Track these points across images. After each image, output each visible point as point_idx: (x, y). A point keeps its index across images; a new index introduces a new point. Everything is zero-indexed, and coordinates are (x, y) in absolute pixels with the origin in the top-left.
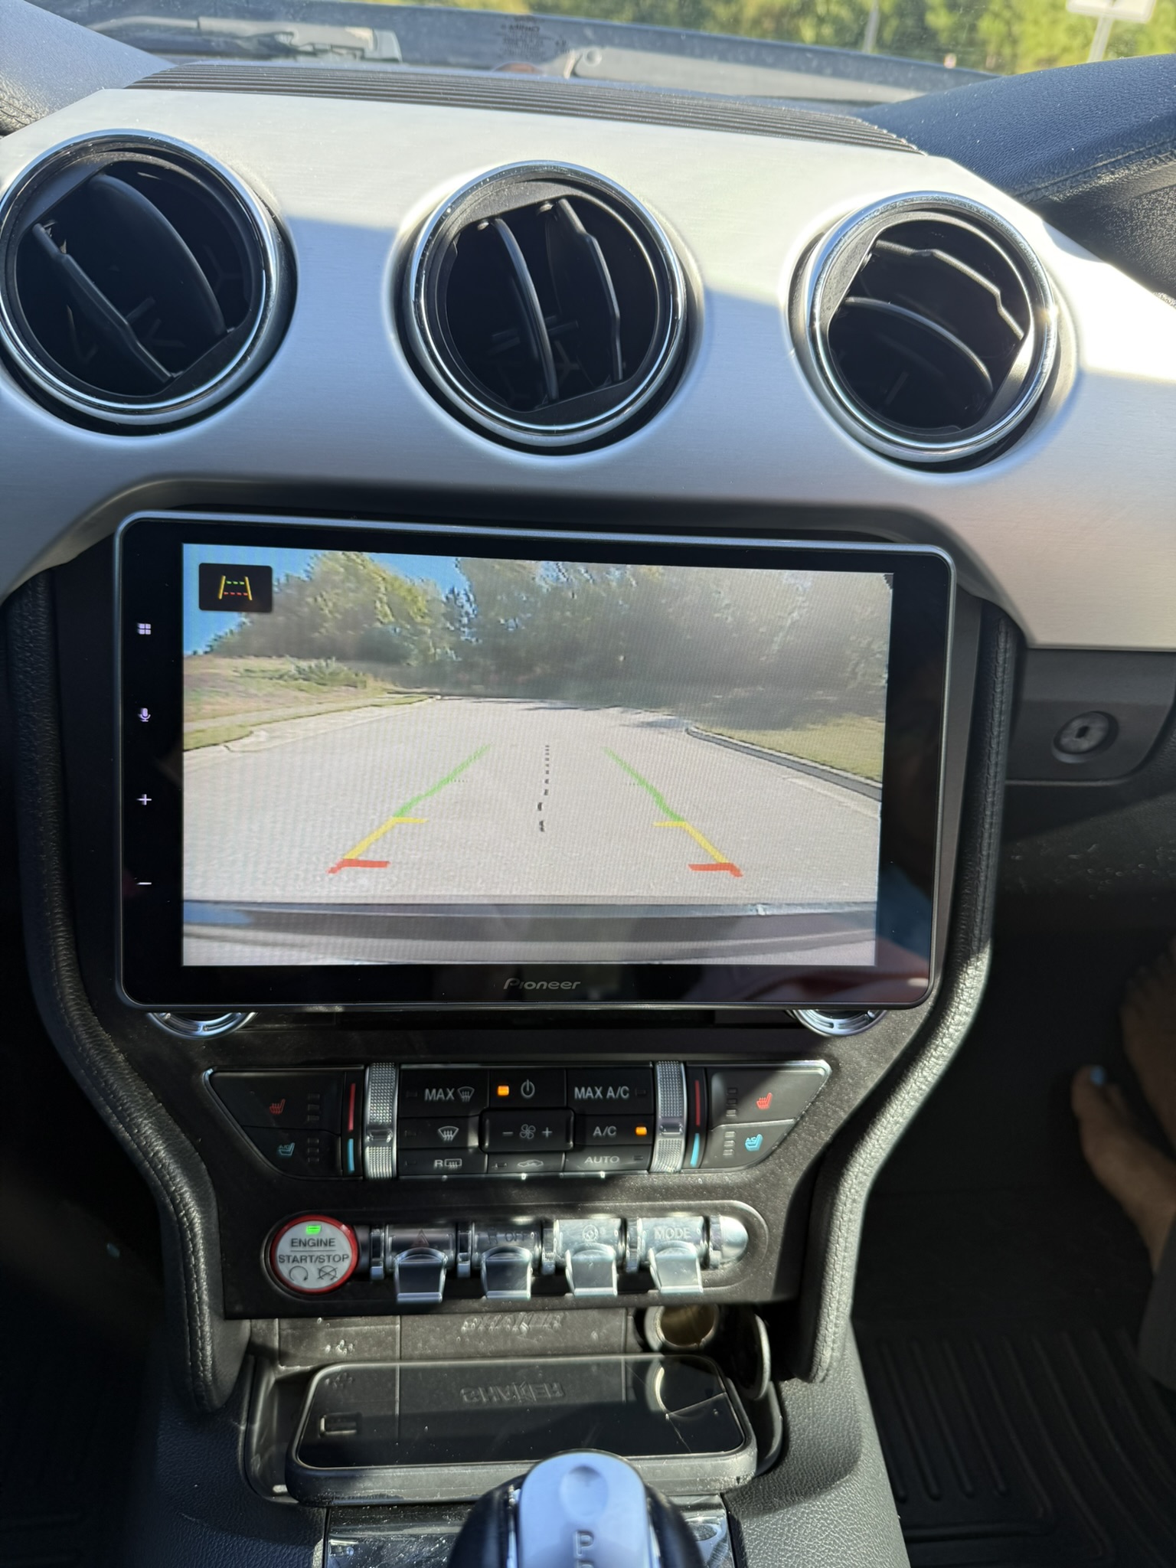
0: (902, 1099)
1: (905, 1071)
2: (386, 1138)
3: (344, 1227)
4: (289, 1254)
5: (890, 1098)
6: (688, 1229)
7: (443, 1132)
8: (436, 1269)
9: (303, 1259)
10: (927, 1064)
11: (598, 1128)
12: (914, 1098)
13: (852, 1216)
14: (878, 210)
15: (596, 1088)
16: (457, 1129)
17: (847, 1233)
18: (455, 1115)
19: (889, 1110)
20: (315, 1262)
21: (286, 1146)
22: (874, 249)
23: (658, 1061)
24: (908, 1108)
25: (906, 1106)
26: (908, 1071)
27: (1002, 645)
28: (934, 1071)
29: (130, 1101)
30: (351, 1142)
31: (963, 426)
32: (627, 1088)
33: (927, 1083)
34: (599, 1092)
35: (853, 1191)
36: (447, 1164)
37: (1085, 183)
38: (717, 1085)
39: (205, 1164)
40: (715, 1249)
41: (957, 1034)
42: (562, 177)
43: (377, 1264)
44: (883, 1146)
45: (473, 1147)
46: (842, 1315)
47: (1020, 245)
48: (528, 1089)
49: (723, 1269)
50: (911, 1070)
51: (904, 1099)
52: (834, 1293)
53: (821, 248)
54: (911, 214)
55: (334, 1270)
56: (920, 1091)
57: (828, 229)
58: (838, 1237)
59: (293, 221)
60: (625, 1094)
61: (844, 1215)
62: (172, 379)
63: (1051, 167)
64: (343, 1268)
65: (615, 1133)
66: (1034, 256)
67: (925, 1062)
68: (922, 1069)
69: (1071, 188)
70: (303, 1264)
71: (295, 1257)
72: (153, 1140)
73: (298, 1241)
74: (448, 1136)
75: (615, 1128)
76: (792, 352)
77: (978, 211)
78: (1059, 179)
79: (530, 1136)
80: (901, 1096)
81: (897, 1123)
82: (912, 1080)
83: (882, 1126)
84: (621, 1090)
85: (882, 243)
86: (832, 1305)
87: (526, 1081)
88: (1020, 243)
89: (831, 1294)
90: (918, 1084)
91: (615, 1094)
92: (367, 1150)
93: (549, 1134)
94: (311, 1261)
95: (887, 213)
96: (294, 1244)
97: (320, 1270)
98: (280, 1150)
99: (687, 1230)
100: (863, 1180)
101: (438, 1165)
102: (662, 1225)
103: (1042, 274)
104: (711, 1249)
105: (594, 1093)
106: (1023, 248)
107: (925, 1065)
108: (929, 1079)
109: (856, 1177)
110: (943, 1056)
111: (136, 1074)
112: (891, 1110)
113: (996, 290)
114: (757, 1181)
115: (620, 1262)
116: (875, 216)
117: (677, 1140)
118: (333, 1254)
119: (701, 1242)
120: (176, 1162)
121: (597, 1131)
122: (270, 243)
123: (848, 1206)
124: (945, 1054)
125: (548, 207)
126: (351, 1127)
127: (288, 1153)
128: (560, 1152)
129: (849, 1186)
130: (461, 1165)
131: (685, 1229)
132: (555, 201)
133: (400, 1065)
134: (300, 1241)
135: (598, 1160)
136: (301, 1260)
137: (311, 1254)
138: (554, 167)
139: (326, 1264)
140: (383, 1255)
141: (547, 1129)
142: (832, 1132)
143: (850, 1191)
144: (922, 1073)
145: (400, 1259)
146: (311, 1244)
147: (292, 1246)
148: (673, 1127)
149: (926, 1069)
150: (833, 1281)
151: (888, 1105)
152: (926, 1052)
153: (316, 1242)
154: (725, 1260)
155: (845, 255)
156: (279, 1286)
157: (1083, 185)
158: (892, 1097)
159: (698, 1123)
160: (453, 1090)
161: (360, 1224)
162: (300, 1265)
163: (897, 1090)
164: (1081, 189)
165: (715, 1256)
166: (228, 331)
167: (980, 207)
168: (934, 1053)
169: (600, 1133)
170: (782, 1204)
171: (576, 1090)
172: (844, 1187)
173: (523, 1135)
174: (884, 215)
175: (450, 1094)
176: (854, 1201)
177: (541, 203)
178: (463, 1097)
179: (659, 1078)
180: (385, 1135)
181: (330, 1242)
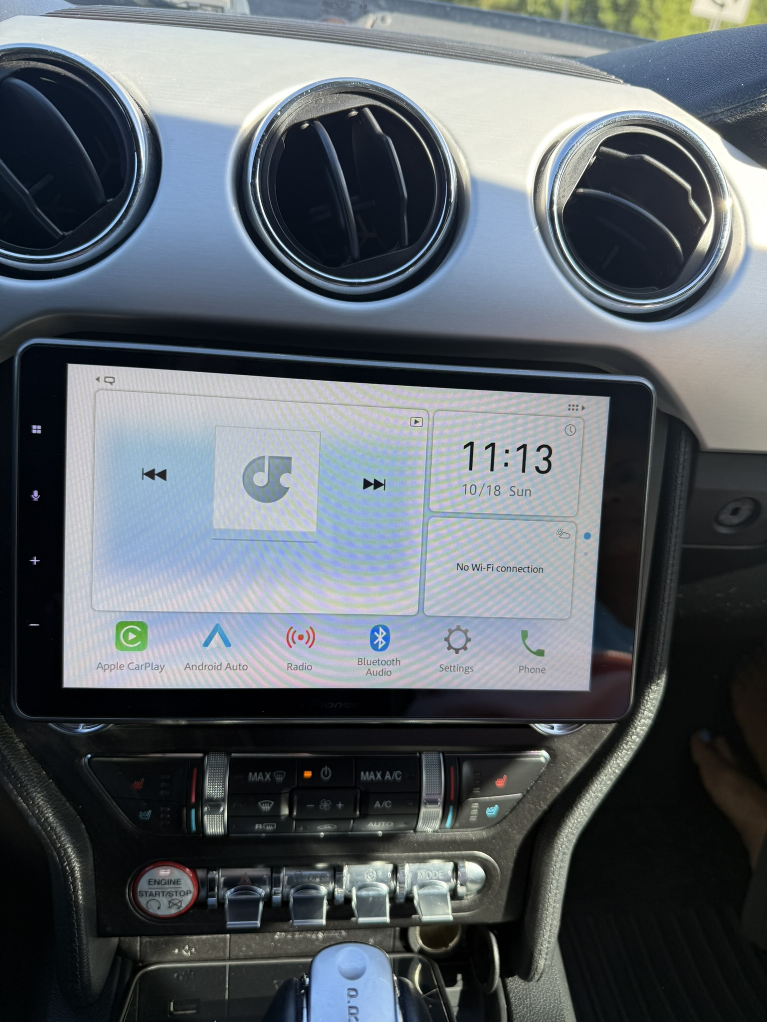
0: (601, 780)
1: (604, 760)
2: (220, 808)
3: (187, 870)
4: (147, 890)
5: (592, 779)
6: (442, 871)
7: (262, 804)
8: (256, 902)
9: (157, 894)
10: (620, 754)
11: (378, 802)
12: (610, 779)
13: (562, 864)
14: (602, 124)
15: (377, 772)
16: (273, 803)
17: (559, 876)
18: (272, 793)
19: (592, 788)
20: (166, 896)
21: (145, 812)
22: (598, 153)
23: (423, 751)
24: (605, 786)
25: (603, 785)
26: (606, 759)
27: (682, 449)
28: (625, 759)
29: (27, 780)
30: (193, 812)
31: (661, 287)
32: (400, 772)
33: (619, 768)
34: (379, 776)
35: (564, 846)
36: (265, 827)
37: (752, 110)
38: (466, 769)
39: (84, 824)
40: (461, 885)
41: (642, 732)
42: (365, 91)
43: (213, 896)
44: (586, 813)
45: (284, 815)
46: (553, 935)
47: (706, 153)
48: (326, 773)
49: (467, 899)
50: (608, 759)
51: (603, 780)
52: (548, 920)
53: (559, 150)
54: (626, 127)
55: (180, 901)
56: (614, 774)
57: (563, 138)
58: (552, 879)
59: (159, 117)
60: (398, 777)
61: (557, 864)
62: (64, 237)
63: (726, 97)
64: (187, 900)
65: (390, 806)
66: (716, 162)
67: (618, 753)
68: (617, 758)
69: (741, 113)
70: (157, 898)
71: (151, 892)
72: (44, 809)
73: (153, 881)
74: (266, 807)
75: (390, 802)
76: (537, 229)
77: (676, 127)
78: (732, 107)
79: (328, 807)
80: (601, 778)
81: (597, 797)
82: (609, 766)
83: (586, 799)
84: (395, 774)
85: (604, 149)
86: (547, 928)
87: (324, 766)
88: (706, 152)
89: (546, 920)
90: (613, 769)
91: (391, 776)
92: (206, 817)
93: (342, 807)
94: (163, 895)
95: (609, 126)
96: (151, 883)
97: (170, 902)
98: (140, 815)
99: (442, 873)
100: (571, 838)
101: (258, 827)
102: (422, 869)
103: (722, 176)
104: (458, 885)
105: (376, 776)
106: (708, 155)
107: (619, 755)
108: (621, 765)
109: (567, 836)
110: (631, 748)
111: (33, 758)
112: (593, 788)
113: (688, 187)
114: (493, 838)
115: (392, 895)
116: (600, 129)
117: (438, 810)
118: (180, 890)
119: (452, 880)
120: (62, 825)
121: (378, 804)
122: (141, 134)
123: (560, 857)
124: (633, 747)
125: (354, 113)
126: (193, 800)
127: (146, 817)
128: (349, 819)
129: (561, 843)
130: (275, 827)
131: (440, 871)
132: (360, 109)
133: (231, 754)
134: (155, 881)
135: (377, 824)
136: (156, 894)
137: (163, 890)
138: (360, 83)
139: (174, 897)
140: (216, 890)
141: (340, 803)
142: (549, 802)
143: (561, 847)
144: (616, 761)
145: (229, 894)
146: (163, 883)
147: (149, 884)
148: (434, 802)
149: (619, 758)
150: (548, 911)
151: (590, 784)
152: (619, 746)
153: (167, 881)
154: (469, 893)
155: (577, 156)
156: (139, 913)
157: (750, 111)
158: (594, 779)
159: (452, 798)
160: (270, 773)
161: (200, 867)
162: (155, 898)
163: (598, 773)
164: (748, 114)
165: (461, 890)
166: (108, 201)
167: (677, 124)
168: (625, 746)
169: (379, 805)
170: (512, 853)
171: (362, 773)
172: (557, 843)
173: (322, 807)
174: (606, 128)
175: (268, 776)
176: (564, 853)
177: (349, 110)
178: (278, 779)
179: (424, 764)
180: (219, 807)
181: (177, 882)
